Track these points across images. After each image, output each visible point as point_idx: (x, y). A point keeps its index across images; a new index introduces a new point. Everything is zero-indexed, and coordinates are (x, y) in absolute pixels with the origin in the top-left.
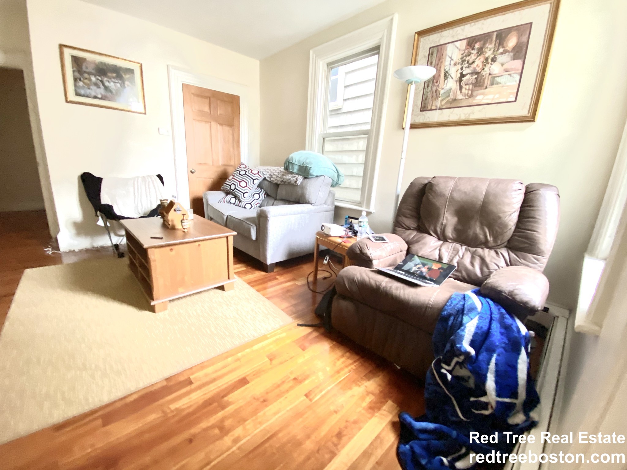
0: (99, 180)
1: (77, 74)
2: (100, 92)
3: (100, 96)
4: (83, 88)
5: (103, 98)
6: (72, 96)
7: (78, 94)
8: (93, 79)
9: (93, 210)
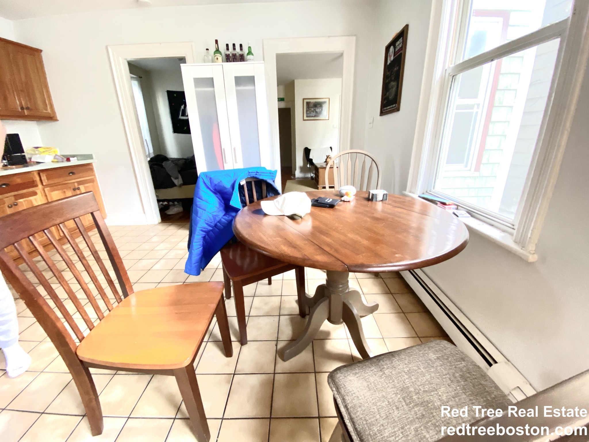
0: (310, 150)
1: (307, 109)
2: (314, 114)
3: (314, 116)
4: (309, 114)
5: (315, 116)
6: (305, 118)
7: (307, 117)
8: (312, 109)
9: (307, 161)
